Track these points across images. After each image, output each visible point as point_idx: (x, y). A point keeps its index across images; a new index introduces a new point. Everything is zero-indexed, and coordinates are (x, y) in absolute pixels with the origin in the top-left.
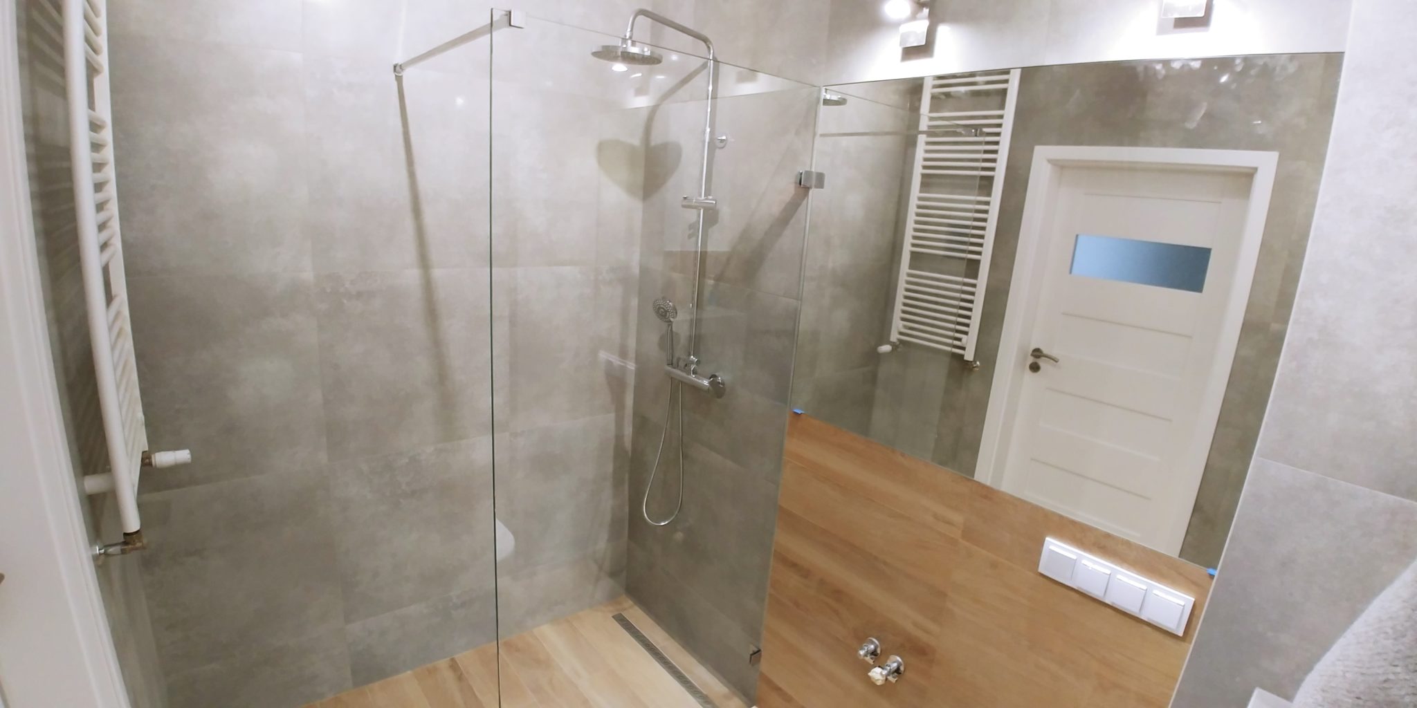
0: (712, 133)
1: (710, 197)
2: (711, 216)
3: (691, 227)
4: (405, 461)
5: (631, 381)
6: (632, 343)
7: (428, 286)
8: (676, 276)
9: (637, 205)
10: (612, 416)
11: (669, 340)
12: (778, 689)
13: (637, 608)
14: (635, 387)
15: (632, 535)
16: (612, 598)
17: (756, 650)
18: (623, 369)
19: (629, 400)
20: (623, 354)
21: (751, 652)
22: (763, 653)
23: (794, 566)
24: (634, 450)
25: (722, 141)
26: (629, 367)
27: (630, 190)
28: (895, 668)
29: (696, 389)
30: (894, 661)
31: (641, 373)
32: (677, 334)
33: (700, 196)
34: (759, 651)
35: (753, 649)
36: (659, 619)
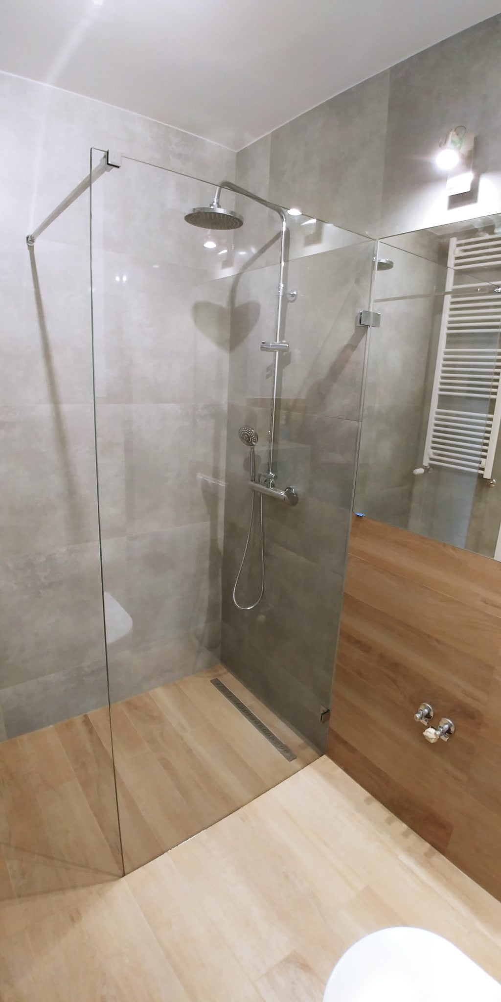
0: (285, 288)
1: (284, 341)
2: (285, 358)
3: (268, 369)
4: (43, 559)
5: (222, 495)
6: (223, 466)
7: (58, 418)
8: (257, 410)
9: (226, 355)
10: (208, 524)
11: (252, 461)
12: (345, 743)
13: (229, 674)
14: (226, 501)
15: (225, 618)
16: (210, 666)
17: (325, 710)
18: (216, 486)
19: (221, 511)
20: (216, 474)
21: (322, 712)
22: (331, 712)
23: (358, 642)
24: (225, 550)
25: (293, 295)
26: (220, 485)
27: (220, 343)
28: (447, 729)
29: (274, 499)
30: (446, 723)
31: (229, 489)
32: (258, 457)
33: (276, 341)
34: (328, 711)
35: (323, 709)
36: (247, 684)
